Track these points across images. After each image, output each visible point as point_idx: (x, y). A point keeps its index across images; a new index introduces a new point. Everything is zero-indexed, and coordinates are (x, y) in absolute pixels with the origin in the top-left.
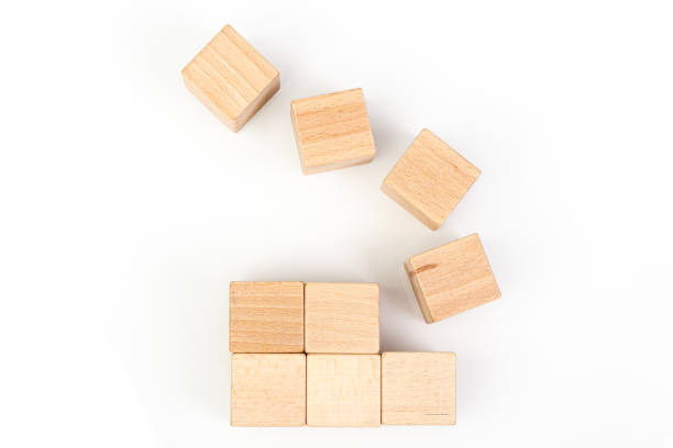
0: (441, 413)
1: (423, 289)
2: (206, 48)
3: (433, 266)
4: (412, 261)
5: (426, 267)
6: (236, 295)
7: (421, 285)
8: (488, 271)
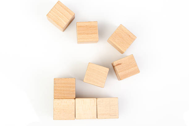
0: (114, 115)
1: (118, 71)
2: (53, 8)
3: (120, 64)
4: (114, 63)
5: (119, 64)
6: (56, 82)
7: (117, 69)
8: (136, 65)
